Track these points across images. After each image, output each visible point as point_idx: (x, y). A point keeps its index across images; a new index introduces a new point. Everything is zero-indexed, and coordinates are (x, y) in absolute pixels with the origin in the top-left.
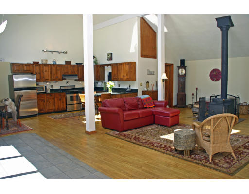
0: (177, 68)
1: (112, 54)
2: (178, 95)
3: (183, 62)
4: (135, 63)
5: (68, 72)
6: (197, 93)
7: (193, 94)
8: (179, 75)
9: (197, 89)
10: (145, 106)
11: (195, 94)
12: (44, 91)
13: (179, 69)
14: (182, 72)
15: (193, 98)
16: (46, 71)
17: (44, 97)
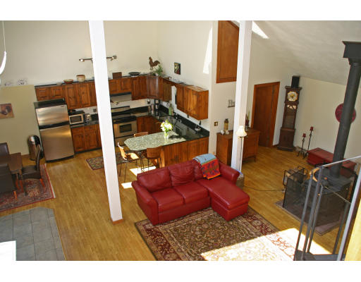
0: (285, 90)
1: (179, 65)
2: (282, 131)
3: (296, 80)
4: (207, 92)
5: (116, 91)
6: (311, 135)
7: (304, 136)
8: (287, 102)
9: (312, 129)
10: (205, 176)
11: (308, 135)
12: (82, 122)
13: (287, 92)
14: (292, 96)
15: (303, 141)
16: (83, 93)
17: (82, 132)
